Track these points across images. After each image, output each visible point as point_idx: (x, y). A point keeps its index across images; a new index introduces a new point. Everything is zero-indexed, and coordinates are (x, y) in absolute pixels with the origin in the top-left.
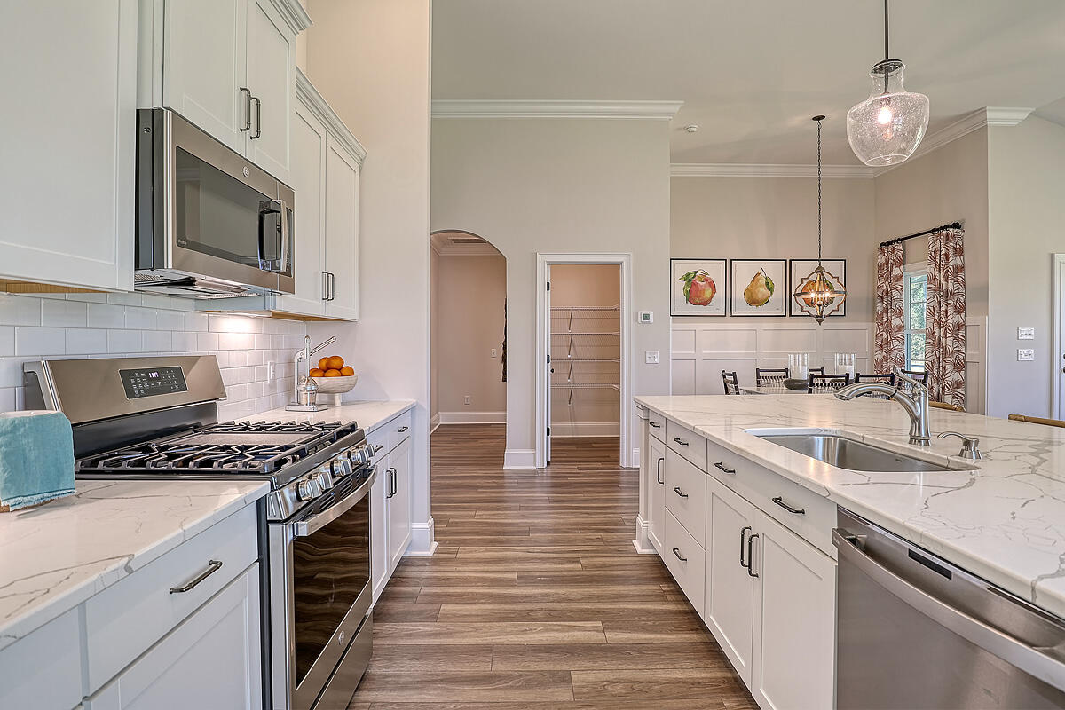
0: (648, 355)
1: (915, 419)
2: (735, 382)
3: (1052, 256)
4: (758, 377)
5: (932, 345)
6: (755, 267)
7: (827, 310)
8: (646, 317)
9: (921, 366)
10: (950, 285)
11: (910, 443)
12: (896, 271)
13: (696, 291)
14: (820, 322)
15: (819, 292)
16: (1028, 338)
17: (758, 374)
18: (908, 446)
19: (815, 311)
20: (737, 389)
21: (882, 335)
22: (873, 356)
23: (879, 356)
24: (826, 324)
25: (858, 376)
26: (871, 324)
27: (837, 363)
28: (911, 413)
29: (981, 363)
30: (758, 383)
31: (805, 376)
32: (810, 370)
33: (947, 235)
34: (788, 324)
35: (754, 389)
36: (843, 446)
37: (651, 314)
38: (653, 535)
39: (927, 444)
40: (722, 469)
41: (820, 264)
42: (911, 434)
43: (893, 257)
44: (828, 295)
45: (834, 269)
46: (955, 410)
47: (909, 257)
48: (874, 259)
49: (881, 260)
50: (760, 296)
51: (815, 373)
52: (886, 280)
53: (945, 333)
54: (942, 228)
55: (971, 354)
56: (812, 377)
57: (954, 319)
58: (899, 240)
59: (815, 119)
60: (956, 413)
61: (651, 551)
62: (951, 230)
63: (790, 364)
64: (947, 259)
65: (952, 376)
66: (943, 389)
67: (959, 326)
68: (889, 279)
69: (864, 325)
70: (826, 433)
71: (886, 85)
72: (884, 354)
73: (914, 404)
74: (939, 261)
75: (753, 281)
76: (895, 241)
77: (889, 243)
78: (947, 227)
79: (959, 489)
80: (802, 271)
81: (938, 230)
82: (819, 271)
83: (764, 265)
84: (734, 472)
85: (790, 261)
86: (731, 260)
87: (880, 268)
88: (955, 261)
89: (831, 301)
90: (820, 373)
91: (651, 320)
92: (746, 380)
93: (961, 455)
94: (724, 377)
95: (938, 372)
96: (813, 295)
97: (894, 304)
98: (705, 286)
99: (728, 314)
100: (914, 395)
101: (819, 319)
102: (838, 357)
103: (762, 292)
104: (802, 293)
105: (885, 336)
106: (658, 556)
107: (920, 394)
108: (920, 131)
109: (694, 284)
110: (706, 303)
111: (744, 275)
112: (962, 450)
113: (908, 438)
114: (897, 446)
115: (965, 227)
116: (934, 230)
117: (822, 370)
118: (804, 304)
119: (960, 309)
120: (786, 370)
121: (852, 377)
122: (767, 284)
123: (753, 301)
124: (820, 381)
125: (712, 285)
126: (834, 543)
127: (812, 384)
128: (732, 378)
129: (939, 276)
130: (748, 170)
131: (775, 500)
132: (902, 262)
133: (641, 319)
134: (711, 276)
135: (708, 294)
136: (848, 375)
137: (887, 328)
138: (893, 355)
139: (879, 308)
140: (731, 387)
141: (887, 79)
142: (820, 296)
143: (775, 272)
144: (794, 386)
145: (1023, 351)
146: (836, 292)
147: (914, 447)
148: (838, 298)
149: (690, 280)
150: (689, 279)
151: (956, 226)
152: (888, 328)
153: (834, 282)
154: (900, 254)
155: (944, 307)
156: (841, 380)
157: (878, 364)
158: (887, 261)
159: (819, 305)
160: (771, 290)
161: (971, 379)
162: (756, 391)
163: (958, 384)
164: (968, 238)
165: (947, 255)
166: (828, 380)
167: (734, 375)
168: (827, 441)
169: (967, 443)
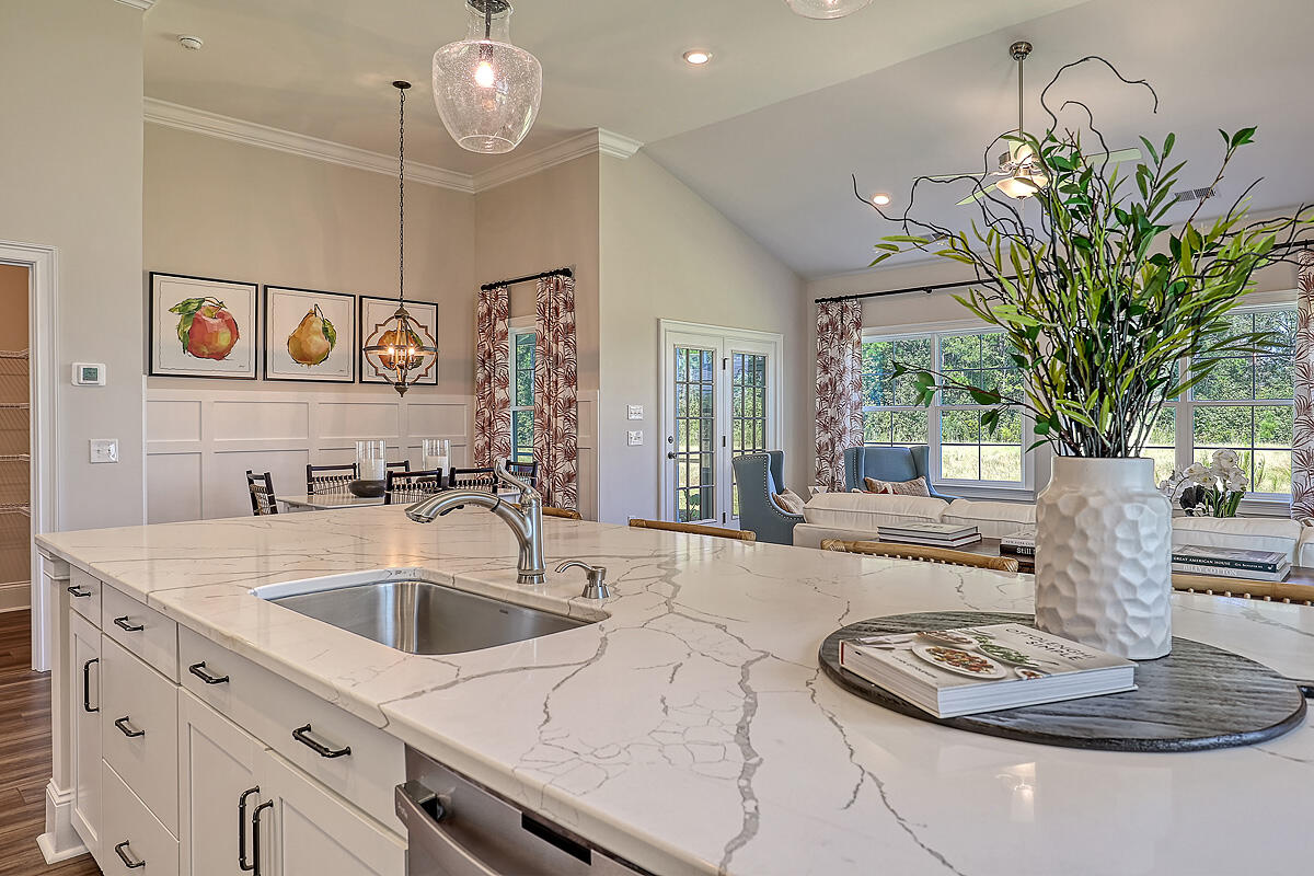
0: (94, 448)
1: (525, 544)
2: (269, 489)
3: (658, 320)
4: (310, 479)
5: (542, 426)
6: (306, 303)
7: (412, 375)
8: (90, 374)
9: (529, 454)
10: (561, 348)
11: (519, 581)
12: (500, 326)
13: (203, 333)
14: (402, 392)
15: (400, 347)
16: (637, 417)
17: (309, 474)
18: (516, 587)
19: (394, 376)
20: (272, 500)
21: (483, 413)
22: (473, 442)
23: (480, 442)
24: (411, 395)
25: (453, 471)
26: (470, 396)
27: (425, 453)
28: (519, 534)
29: (593, 450)
30: (310, 488)
31: (381, 476)
32: (388, 465)
33: (558, 283)
34: (357, 394)
35: (303, 499)
36: (425, 595)
37: (102, 369)
38: (81, 816)
39: (541, 581)
40: (203, 676)
41: (402, 305)
42: (519, 567)
43: (497, 307)
44: (412, 351)
45: (422, 315)
46: (571, 517)
47: (516, 309)
48: (474, 307)
49: (483, 309)
50: (313, 350)
51: (396, 470)
52: (488, 336)
53: (555, 411)
54: (552, 274)
55: (582, 438)
56: (391, 475)
57: (565, 393)
58: (504, 283)
59: (396, 84)
60: (572, 522)
61: (78, 851)
62: (561, 277)
63: (358, 458)
64: (557, 314)
65: (564, 467)
66: (554, 485)
67: (570, 402)
68: (491, 335)
69: (461, 398)
70: (399, 577)
71: (488, 28)
72: (487, 439)
73: (523, 520)
74: (548, 314)
75: (303, 324)
76: (498, 284)
77: (491, 287)
78: (557, 272)
79: (588, 663)
80: (377, 313)
81: (546, 275)
82: (401, 315)
83: (321, 300)
84: (227, 680)
85: (361, 298)
86: (266, 287)
87: (481, 319)
88: (565, 318)
89: (418, 362)
90: (402, 470)
91: (102, 379)
92: (289, 487)
93: (584, 595)
94: (251, 482)
95: (548, 462)
96: (391, 351)
97: (498, 370)
98: (218, 325)
99: (260, 374)
100: (523, 505)
101: (401, 388)
102: (426, 444)
103: (317, 342)
104: (378, 348)
105: (487, 414)
106: (89, 857)
107: (530, 504)
108: (530, 113)
109: (198, 322)
110: (220, 355)
111: (287, 314)
112: (586, 587)
113: (515, 573)
114: (501, 589)
115: (576, 275)
116: (543, 275)
117: (406, 464)
118: (380, 364)
119: (571, 380)
120: (354, 467)
121: (446, 473)
122: (325, 330)
123: (302, 357)
124: (403, 481)
125: (232, 326)
126: (398, 813)
127: (390, 487)
128: (262, 484)
129: (549, 337)
130: (295, 143)
131: (298, 734)
132: (507, 314)
133: (77, 377)
134: (230, 309)
135: (224, 338)
136: (440, 470)
137: (489, 403)
138: (497, 441)
139: (480, 376)
140: (263, 498)
141: (488, 20)
142: (402, 353)
143: (337, 312)
144: (364, 490)
145: (633, 434)
146: (422, 349)
147: (524, 589)
148: (428, 358)
149: (190, 314)
150: (187, 310)
151: (567, 272)
152: (491, 403)
153: (420, 332)
154: (505, 302)
155: (554, 377)
156: (431, 479)
157: (480, 453)
158: (490, 310)
159: (401, 367)
160: (332, 341)
161: (583, 470)
162: (305, 502)
163: (570, 477)
164: (578, 288)
165: (556, 309)
166: (414, 479)
167: (267, 477)
168: (400, 589)
169: (592, 576)
